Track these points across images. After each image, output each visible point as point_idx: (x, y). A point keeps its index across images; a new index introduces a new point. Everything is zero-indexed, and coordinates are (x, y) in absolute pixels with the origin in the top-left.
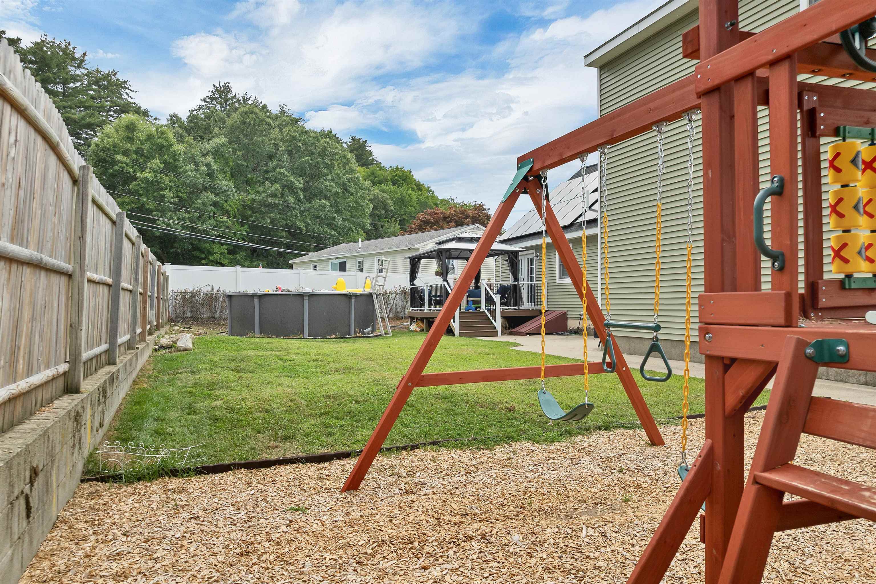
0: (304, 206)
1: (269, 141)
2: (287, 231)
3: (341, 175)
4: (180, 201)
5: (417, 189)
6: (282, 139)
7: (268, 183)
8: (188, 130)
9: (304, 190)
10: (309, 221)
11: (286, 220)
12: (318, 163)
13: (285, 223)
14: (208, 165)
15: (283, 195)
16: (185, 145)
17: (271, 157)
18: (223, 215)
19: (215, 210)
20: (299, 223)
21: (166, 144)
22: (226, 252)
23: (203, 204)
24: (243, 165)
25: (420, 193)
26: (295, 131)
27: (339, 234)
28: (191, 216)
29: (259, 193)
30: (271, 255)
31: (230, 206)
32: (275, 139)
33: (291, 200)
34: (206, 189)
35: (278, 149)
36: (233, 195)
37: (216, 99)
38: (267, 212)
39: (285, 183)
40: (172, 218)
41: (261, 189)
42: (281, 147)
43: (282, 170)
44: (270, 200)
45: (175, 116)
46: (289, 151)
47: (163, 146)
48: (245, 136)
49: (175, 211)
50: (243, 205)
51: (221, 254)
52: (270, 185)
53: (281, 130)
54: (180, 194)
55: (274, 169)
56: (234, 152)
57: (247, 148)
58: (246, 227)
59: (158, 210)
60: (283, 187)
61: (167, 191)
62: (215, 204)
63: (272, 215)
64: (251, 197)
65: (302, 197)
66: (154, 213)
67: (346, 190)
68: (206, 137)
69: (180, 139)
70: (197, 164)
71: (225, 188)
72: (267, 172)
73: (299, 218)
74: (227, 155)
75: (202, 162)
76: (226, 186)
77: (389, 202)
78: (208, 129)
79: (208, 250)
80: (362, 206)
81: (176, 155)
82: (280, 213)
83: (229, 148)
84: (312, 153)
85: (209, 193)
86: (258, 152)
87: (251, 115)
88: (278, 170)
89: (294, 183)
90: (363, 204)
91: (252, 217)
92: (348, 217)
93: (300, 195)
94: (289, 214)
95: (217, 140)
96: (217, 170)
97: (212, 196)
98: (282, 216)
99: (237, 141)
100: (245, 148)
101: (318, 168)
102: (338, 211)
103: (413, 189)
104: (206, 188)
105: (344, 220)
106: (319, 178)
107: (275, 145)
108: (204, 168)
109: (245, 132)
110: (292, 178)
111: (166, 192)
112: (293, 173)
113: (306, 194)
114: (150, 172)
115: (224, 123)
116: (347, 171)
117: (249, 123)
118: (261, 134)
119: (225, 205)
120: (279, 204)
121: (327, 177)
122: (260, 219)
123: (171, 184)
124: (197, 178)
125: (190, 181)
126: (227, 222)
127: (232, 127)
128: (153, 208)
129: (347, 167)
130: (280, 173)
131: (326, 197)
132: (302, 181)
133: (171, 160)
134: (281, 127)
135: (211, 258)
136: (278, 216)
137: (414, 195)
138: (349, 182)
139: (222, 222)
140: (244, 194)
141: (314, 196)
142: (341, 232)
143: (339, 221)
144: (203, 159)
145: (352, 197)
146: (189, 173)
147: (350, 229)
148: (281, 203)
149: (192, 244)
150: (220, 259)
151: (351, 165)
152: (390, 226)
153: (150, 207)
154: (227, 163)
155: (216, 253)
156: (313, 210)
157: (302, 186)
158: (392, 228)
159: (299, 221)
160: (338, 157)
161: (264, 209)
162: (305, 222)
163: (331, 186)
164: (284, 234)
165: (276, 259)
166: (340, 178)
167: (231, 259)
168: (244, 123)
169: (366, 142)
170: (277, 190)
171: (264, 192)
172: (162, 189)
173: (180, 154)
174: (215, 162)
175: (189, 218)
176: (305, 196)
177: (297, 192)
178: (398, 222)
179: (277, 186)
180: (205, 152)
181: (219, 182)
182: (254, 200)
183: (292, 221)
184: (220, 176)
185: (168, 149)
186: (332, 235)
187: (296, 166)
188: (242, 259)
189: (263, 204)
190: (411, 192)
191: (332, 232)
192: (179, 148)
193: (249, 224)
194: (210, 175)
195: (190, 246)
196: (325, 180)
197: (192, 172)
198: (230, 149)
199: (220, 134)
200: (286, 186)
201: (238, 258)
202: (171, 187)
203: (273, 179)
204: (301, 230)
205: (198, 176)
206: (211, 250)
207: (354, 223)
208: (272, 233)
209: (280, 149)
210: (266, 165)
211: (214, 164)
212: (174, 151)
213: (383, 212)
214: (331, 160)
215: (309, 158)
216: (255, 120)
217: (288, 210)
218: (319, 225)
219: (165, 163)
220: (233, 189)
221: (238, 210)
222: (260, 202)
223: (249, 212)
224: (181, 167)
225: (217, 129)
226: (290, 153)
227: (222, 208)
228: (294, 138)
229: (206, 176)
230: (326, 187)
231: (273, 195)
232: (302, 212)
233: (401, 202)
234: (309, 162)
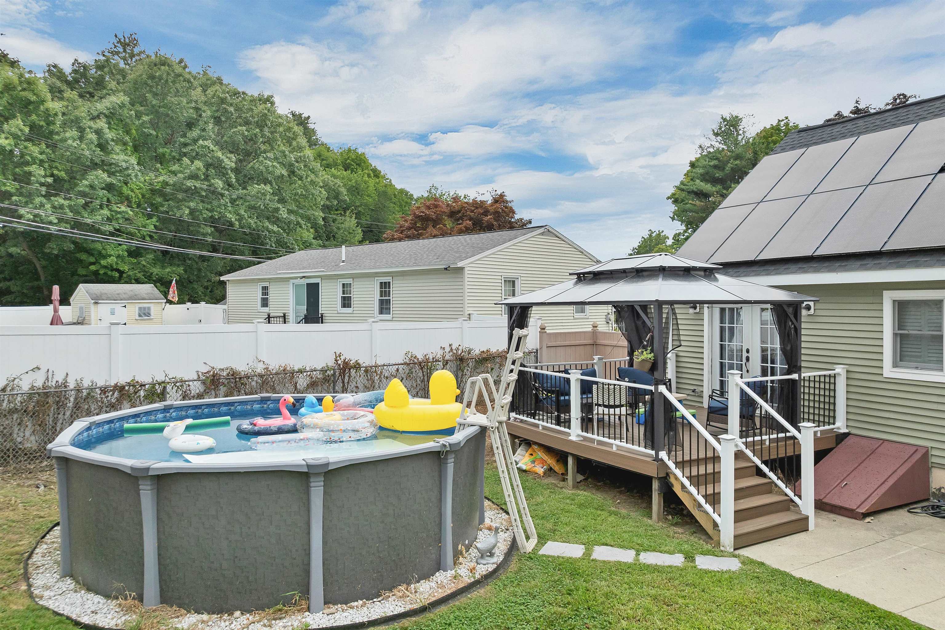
0: (237, 192)
1: (188, 103)
2: (214, 227)
3: (287, 153)
4: (55, 181)
5: (374, 176)
6: (206, 102)
7: (186, 160)
8: (71, 85)
9: (236, 171)
10: (243, 213)
11: (211, 211)
12: (256, 135)
13: (210, 214)
14: (98, 132)
15: (207, 177)
16: (65, 103)
17: (190, 125)
18: (122, 203)
19: (110, 196)
20: (229, 215)
21: (33, 98)
22: (126, 254)
23: (92, 187)
24: (151, 134)
25: (377, 180)
26: (224, 92)
27: (284, 230)
28: (73, 203)
29: (174, 173)
30: (190, 259)
31: (132, 191)
32: (196, 102)
33: (219, 184)
34: (95, 166)
35: (200, 116)
36: (136, 176)
37: (117, 53)
38: (184, 200)
39: (210, 161)
40: (42, 205)
41: (175, 168)
42: (204, 112)
43: (206, 143)
44: (189, 183)
45: (55, 66)
46: (215, 118)
47: (30, 102)
48: (155, 95)
49: (47, 196)
50: (152, 190)
51: (118, 257)
52: (188, 162)
53: (204, 91)
54: (56, 172)
55: (195, 141)
56: (138, 116)
57: (157, 112)
58: (154, 219)
59: (21, 194)
60: (208, 166)
61: (34, 166)
62: (109, 187)
63: (192, 204)
64: (161, 179)
65: (234, 180)
66: (14, 198)
67: (293, 172)
68: (98, 94)
69: (56, 93)
70: (82, 130)
71: (124, 165)
72: (185, 145)
73: (230, 209)
74: (128, 120)
75: (90, 128)
76: (126, 162)
77: (343, 190)
78: (100, 83)
79: (100, 253)
80: (313, 194)
81: (49, 115)
82: (203, 202)
83: (131, 110)
84: (247, 123)
85: (100, 172)
86: (172, 118)
87: (163, 68)
88: (201, 142)
89: (222, 161)
90: (314, 192)
91: (162, 206)
92: (295, 208)
93: (230, 178)
94: (215, 203)
95: (113, 99)
96: (113, 140)
97: (105, 176)
98: (206, 206)
99: (143, 101)
100: (154, 111)
101: (255, 143)
102: (282, 201)
103: (369, 176)
104: (96, 164)
105: (290, 212)
106: (257, 156)
107: (197, 109)
108: (94, 137)
109: (154, 90)
110: (220, 154)
111: (33, 168)
112: (222, 149)
113: (239, 176)
114: (6, 138)
115: (124, 77)
116: (294, 148)
117: (160, 78)
118: (177, 93)
119: (125, 189)
120: (202, 189)
121: (269, 155)
122: (175, 210)
123: (43, 157)
124: (83, 150)
125: (72, 153)
126: (127, 213)
127: (136, 82)
128: (13, 191)
129: (294, 143)
130: (203, 147)
131: (266, 181)
132: (234, 159)
133: (42, 123)
134: (205, 87)
135: (103, 262)
136: (201, 206)
137: (372, 182)
138: (297, 162)
139: (120, 213)
140: (152, 175)
141: (249, 179)
142: (286, 227)
143: (283, 214)
144: (91, 124)
145: (300, 182)
146: (70, 142)
147: (298, 223)
148: (205, 187)
149: (74, 243)
150: (117, 263)
151: (299, 140)
152: (345, 220)
153: (8, 188)
154: (128, 132)
155: (110, 256)
156: (249, 198)
157: (233, 165)
158: (346, 223)
159: (230, 212)
160: (281, 129)
161: (180, 196)
162: (238, 214)
163: (274, 166)
164: (209, 230)
165: (197, 263)
166: (285, 156)
167: (133, 264)
168: (152, 77)
169: (309, 117)
170: (199, 169)
171: (181, 172)
172: (27, 164)
173: (56, 114)
174: (109, 128)
175: (70, 207)
176: (237, 180)
177: (227, 174)
178: (354, 216)
179: (198, 164)
180: (95, 114)
181: (115, 156)
182: (165, 184)
183: (220, 213)
184: (117, 148)
185: (37, 108)
186: (274, 233)
187: (225, 138)
188: (148, 263)
189: (178, 187)
190: (367, 179)
191: (275, 228)
192: (55, 106)
193: (158, 216)
194: (102, 146)
195: (72, 246)
196: (265, 159)
197: (74, 140)
198: (133, 112)
199: (118, 91)
200: (211, 165)
201: (144, 263)
202: (42, 161)
203: (194, 154)
204: (231, 224)
205: (83, 146)
206: (103, 252)
207: (302, 217)
208: (191, 228)
209: (204, 115)
210: (184, 136)
211: (107, 131)
212: (47, 110)
213: (335, 202)
214: (272, 133)
215: (244, 128)
216: (168, 74)
217: (214, 197)
218: (257, 218)
219: (33, 127)
220: (137, 167)
221: (143, 196)
222: (174, 185)
223: (159, 200)
224: (58, 133)
225: (113, 85)
226: (217, 121)
227: (120, 194)
228: (223, 101)
229: (96, 146)
230: (267, 168)
231: (194, 177)
232: (233, 201)
233: (355, 190)
234: (243, 134)
